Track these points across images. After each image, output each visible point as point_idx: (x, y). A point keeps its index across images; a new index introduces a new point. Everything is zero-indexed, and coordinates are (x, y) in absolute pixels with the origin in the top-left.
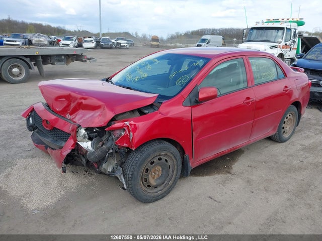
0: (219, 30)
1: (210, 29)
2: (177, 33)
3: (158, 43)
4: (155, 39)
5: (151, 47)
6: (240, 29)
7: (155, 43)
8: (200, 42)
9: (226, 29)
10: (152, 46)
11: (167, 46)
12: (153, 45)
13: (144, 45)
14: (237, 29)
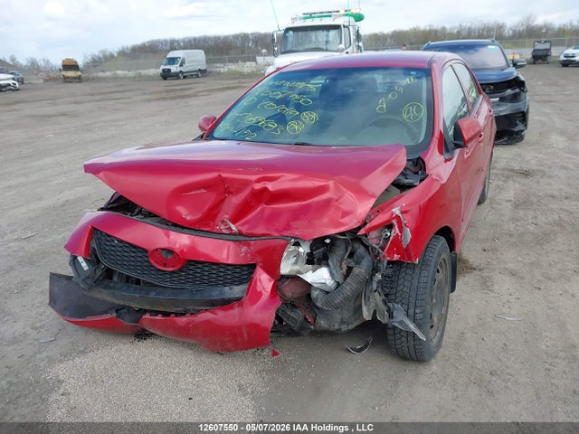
0: (184, 41)
1: (165, 41)
2: (103, 52)
3: (79, 73)
4: (70, 66)
5: (66, 82)
6: (219, 38)
7: (71, 74)
8: (165, 65)
9: (195, 39)
10: (66, 80)
11: (97, 77)
12: (68, 77)
13: (46, 81)
14: (215, 38)
